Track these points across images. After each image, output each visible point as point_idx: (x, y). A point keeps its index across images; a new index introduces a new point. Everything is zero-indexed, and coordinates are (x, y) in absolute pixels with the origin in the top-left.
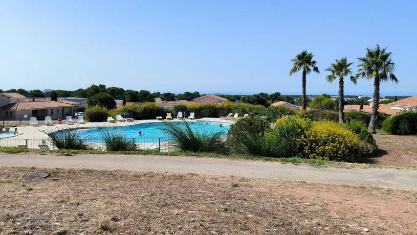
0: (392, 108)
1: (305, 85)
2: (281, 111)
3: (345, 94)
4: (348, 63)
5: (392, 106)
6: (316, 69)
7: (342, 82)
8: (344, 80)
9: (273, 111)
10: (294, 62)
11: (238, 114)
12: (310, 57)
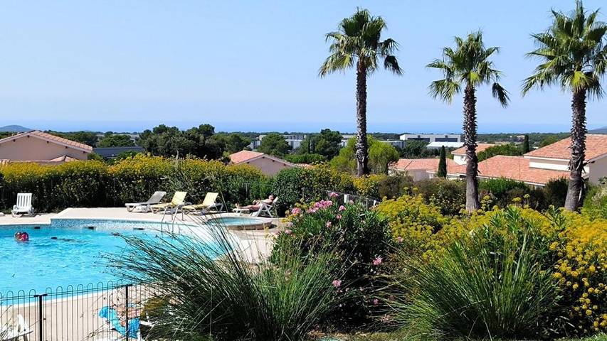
0: (533, 164)
1: (365, 107)
2: (320, 181)
3: (479, 131)
4: (486, 47)
5: (532, 160)
6: (391, 62)
7: (470, 99)
8: (476, 94)
9: (296, 181)
10: (332, 40)
11: (184, 194)
12: (377, 27)
